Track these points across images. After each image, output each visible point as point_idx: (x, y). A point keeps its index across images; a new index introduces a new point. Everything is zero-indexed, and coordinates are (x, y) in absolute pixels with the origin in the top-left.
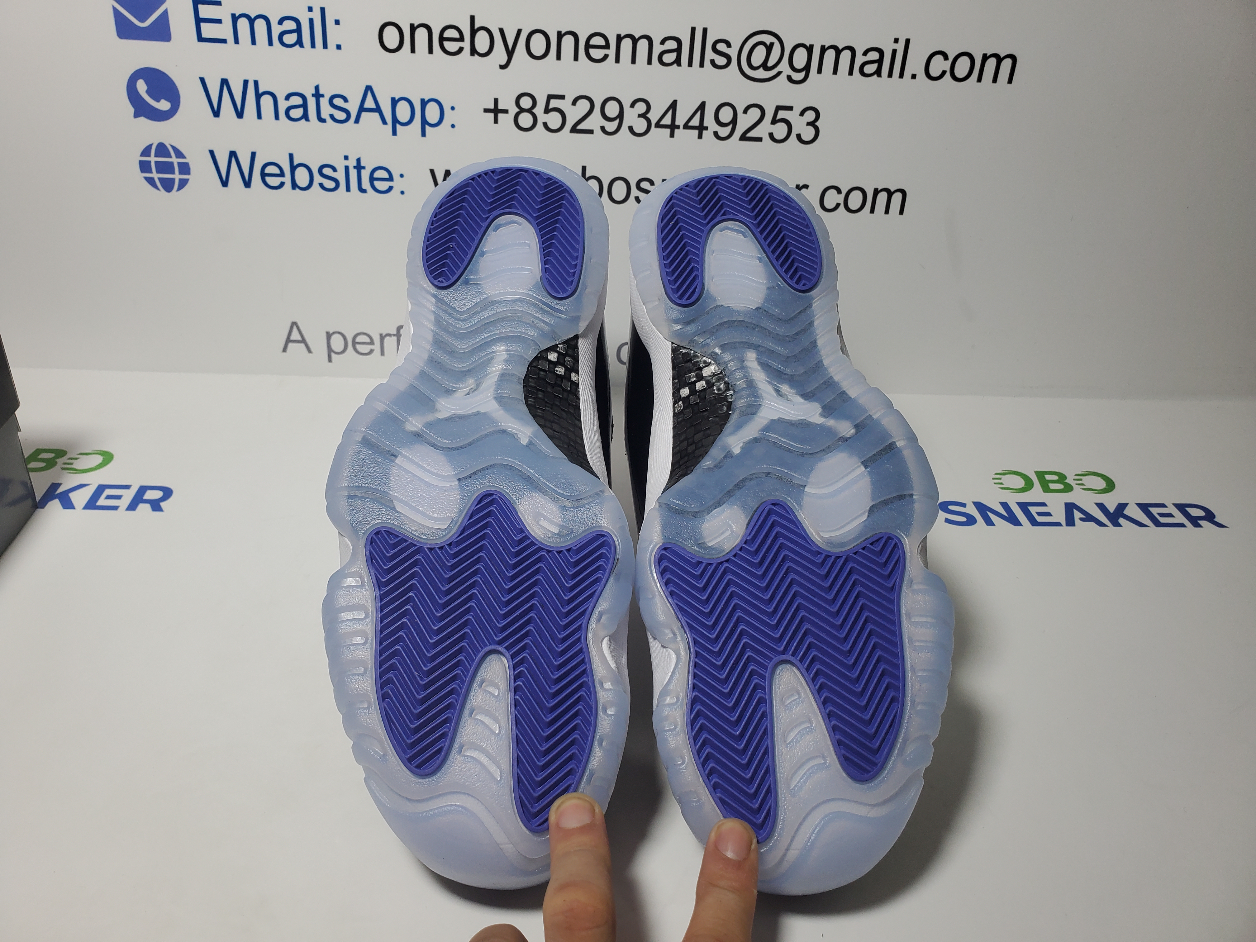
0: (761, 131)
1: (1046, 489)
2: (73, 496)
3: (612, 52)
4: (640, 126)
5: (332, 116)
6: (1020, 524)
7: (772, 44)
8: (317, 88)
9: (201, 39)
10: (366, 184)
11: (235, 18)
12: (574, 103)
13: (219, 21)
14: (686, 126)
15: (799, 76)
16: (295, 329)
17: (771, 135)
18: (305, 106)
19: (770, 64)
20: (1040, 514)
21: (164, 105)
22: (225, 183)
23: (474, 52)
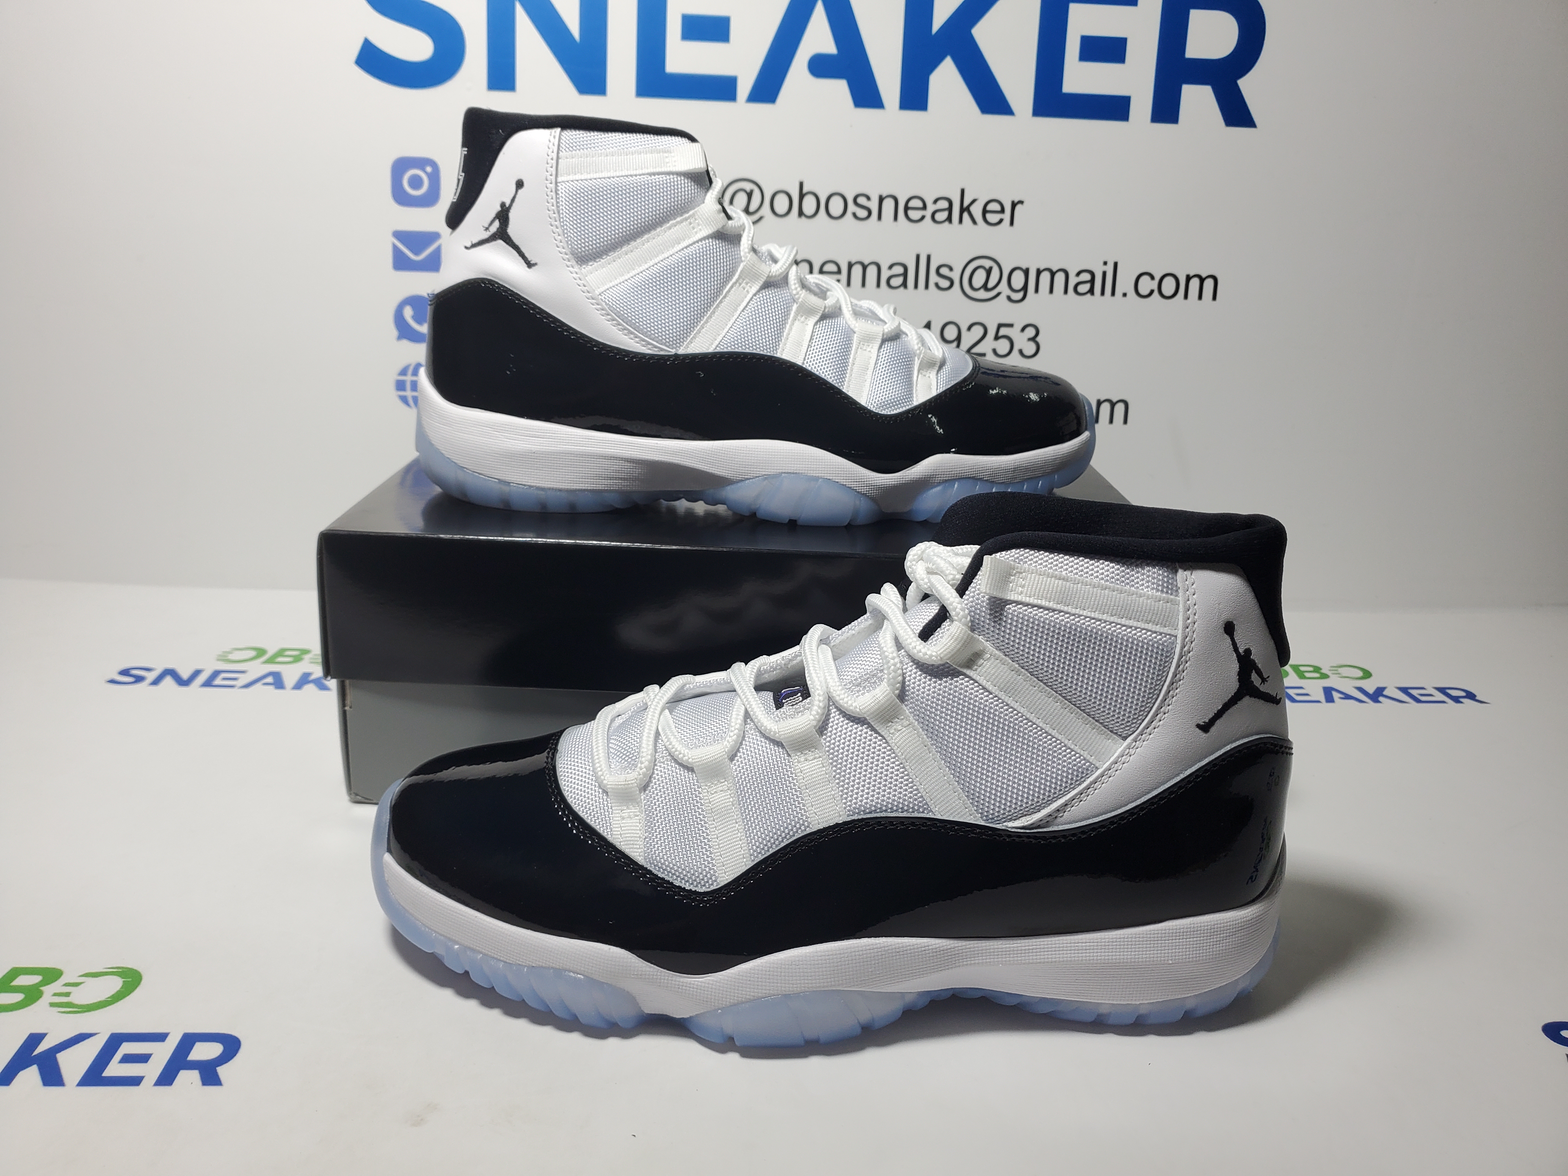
0: (984, 348)
2: (325, 682)
3: (843, 277)
7: (991, 268)
15: (1018, 296)
17: (994, 350)
19: (990, 285)
20: (1298, 695)
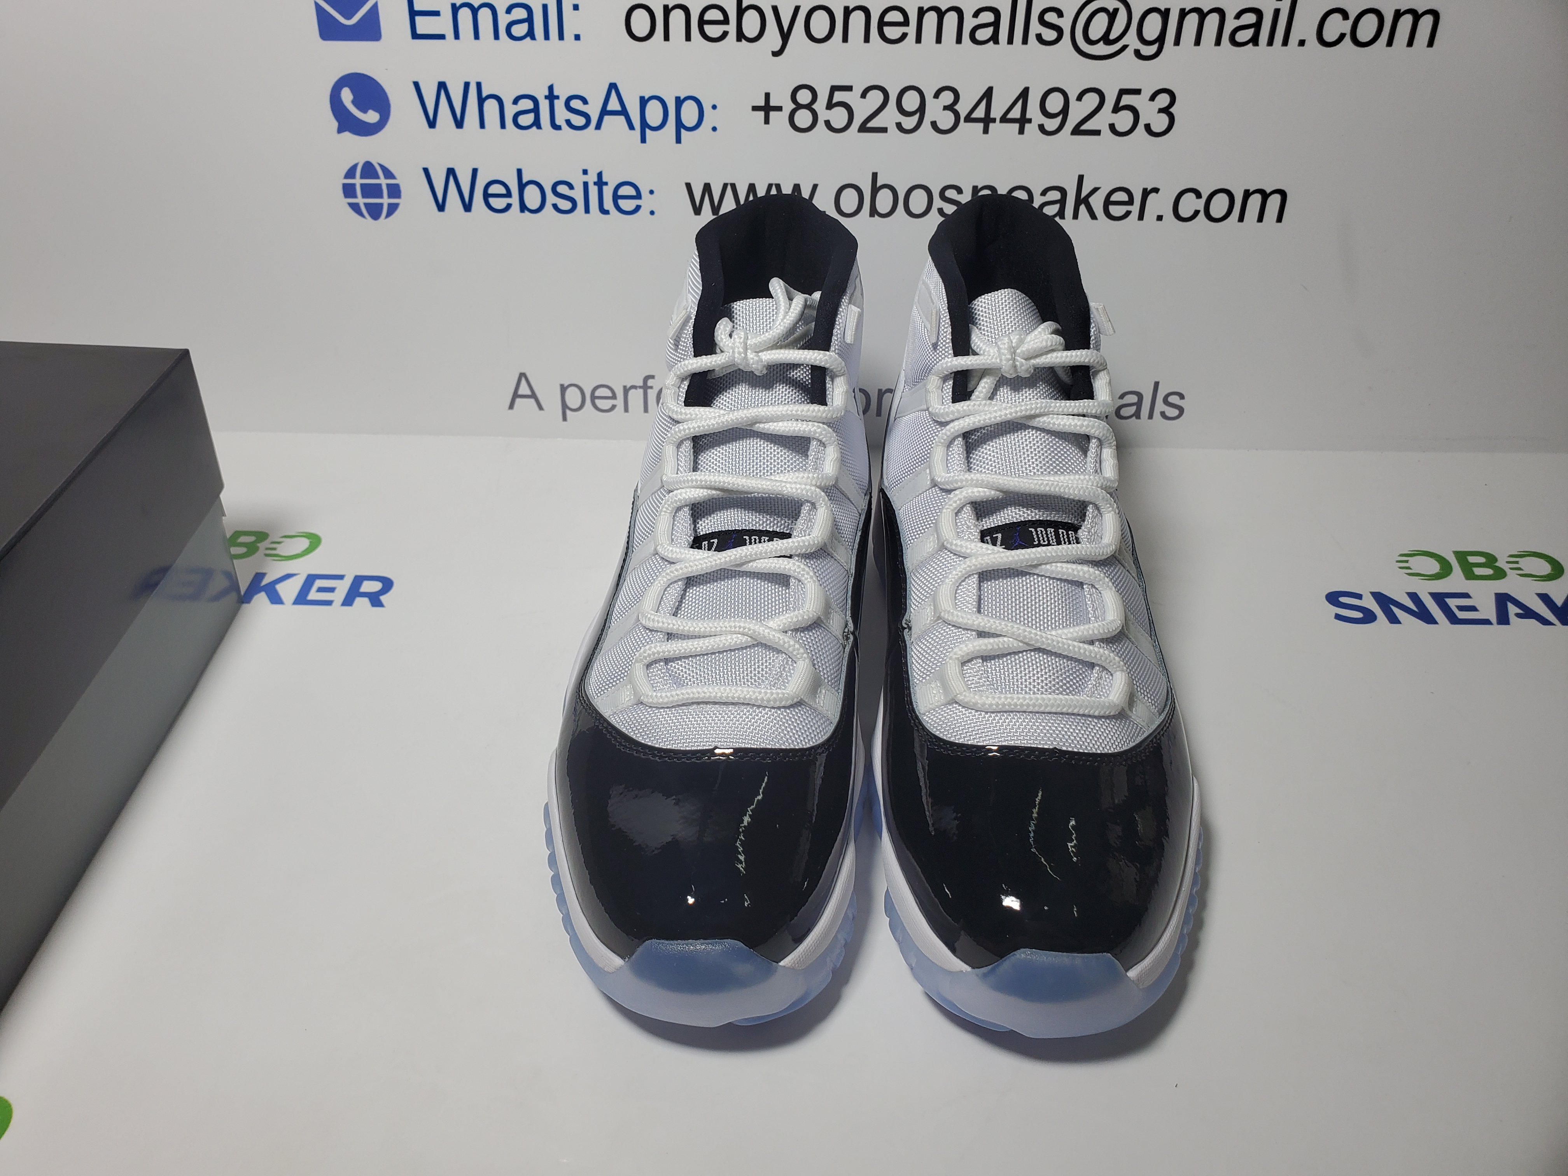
0: (1099, 122)
1: (1469, 574)
2: (280, 587)
3: (912, 30)
4: (946, 120)
5: (568, 122)
6: (1435, 622)
7: (1116, 10)
8: (551, 88)
9: (415, 35)
10: (608, 204)
11: (455, 9)
12: (864, 95)
13: (436, 13)
14: (1004, 119)
15: (1151, 50)
16: (523, 381)
17: (1112, 127)
18: (536, 110)
19: (1113, 36)
20: (1461, 608)
21: (372, 117)
22: (441, 207)
23: (741, 36)
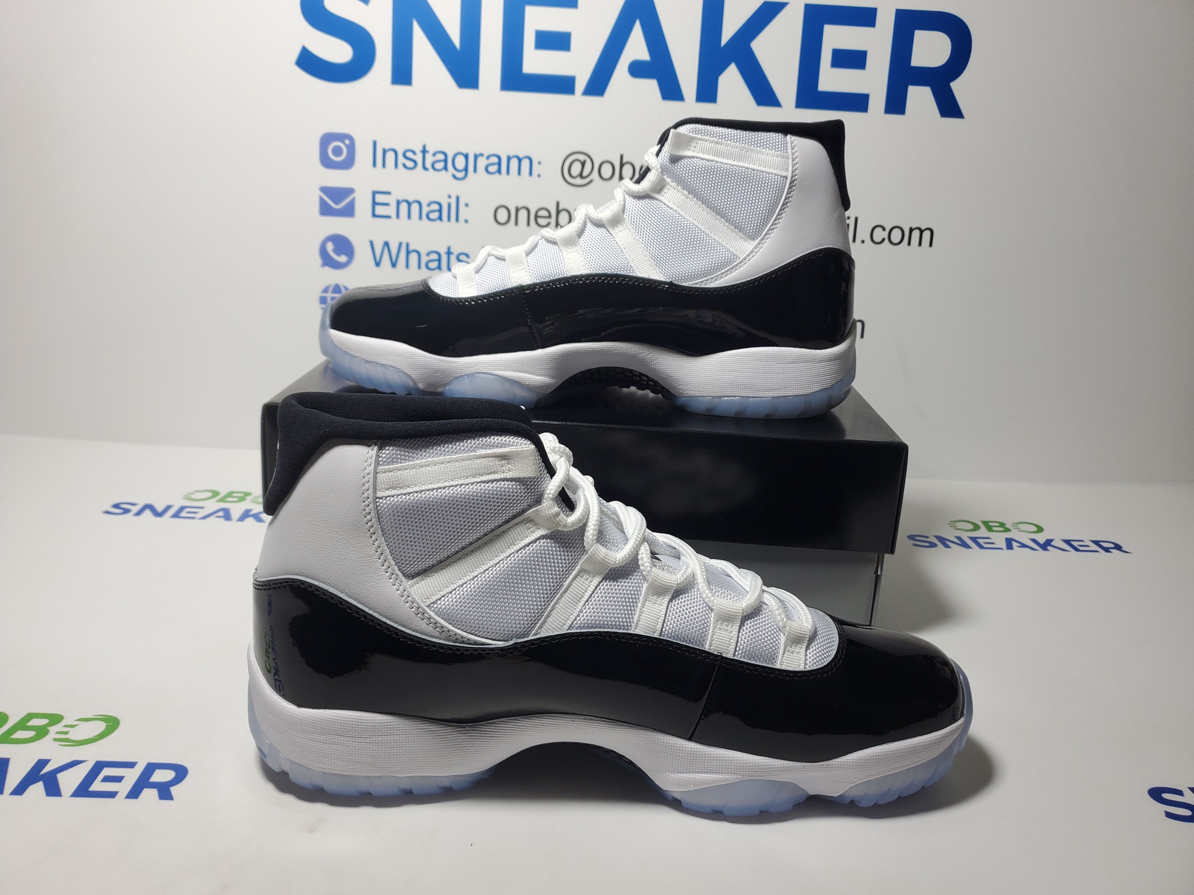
1: (990, 530)
2: (262, 516)
6: (971, 548)
8: (449, 248)
9: (374, 215)
11: (398, 203)
13: (387, 204)
18: (439, 260)
20: (986, 543)
21: (343, 259)
23: (557, 225)
